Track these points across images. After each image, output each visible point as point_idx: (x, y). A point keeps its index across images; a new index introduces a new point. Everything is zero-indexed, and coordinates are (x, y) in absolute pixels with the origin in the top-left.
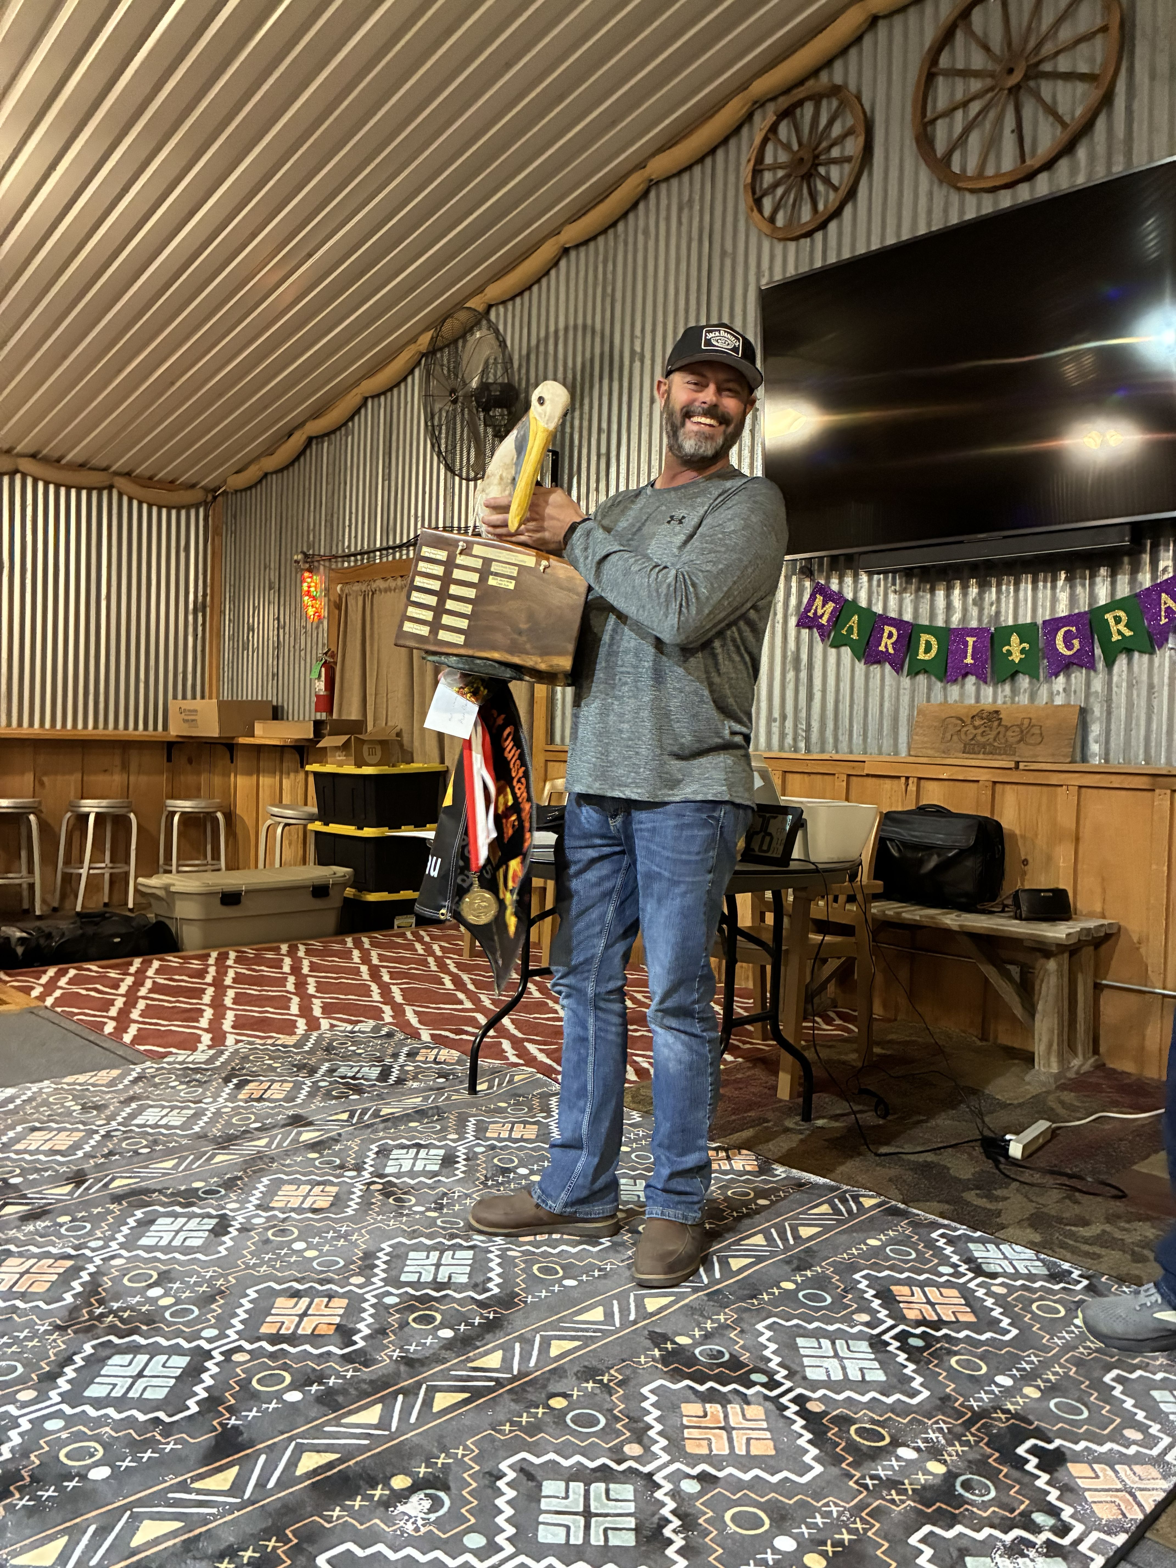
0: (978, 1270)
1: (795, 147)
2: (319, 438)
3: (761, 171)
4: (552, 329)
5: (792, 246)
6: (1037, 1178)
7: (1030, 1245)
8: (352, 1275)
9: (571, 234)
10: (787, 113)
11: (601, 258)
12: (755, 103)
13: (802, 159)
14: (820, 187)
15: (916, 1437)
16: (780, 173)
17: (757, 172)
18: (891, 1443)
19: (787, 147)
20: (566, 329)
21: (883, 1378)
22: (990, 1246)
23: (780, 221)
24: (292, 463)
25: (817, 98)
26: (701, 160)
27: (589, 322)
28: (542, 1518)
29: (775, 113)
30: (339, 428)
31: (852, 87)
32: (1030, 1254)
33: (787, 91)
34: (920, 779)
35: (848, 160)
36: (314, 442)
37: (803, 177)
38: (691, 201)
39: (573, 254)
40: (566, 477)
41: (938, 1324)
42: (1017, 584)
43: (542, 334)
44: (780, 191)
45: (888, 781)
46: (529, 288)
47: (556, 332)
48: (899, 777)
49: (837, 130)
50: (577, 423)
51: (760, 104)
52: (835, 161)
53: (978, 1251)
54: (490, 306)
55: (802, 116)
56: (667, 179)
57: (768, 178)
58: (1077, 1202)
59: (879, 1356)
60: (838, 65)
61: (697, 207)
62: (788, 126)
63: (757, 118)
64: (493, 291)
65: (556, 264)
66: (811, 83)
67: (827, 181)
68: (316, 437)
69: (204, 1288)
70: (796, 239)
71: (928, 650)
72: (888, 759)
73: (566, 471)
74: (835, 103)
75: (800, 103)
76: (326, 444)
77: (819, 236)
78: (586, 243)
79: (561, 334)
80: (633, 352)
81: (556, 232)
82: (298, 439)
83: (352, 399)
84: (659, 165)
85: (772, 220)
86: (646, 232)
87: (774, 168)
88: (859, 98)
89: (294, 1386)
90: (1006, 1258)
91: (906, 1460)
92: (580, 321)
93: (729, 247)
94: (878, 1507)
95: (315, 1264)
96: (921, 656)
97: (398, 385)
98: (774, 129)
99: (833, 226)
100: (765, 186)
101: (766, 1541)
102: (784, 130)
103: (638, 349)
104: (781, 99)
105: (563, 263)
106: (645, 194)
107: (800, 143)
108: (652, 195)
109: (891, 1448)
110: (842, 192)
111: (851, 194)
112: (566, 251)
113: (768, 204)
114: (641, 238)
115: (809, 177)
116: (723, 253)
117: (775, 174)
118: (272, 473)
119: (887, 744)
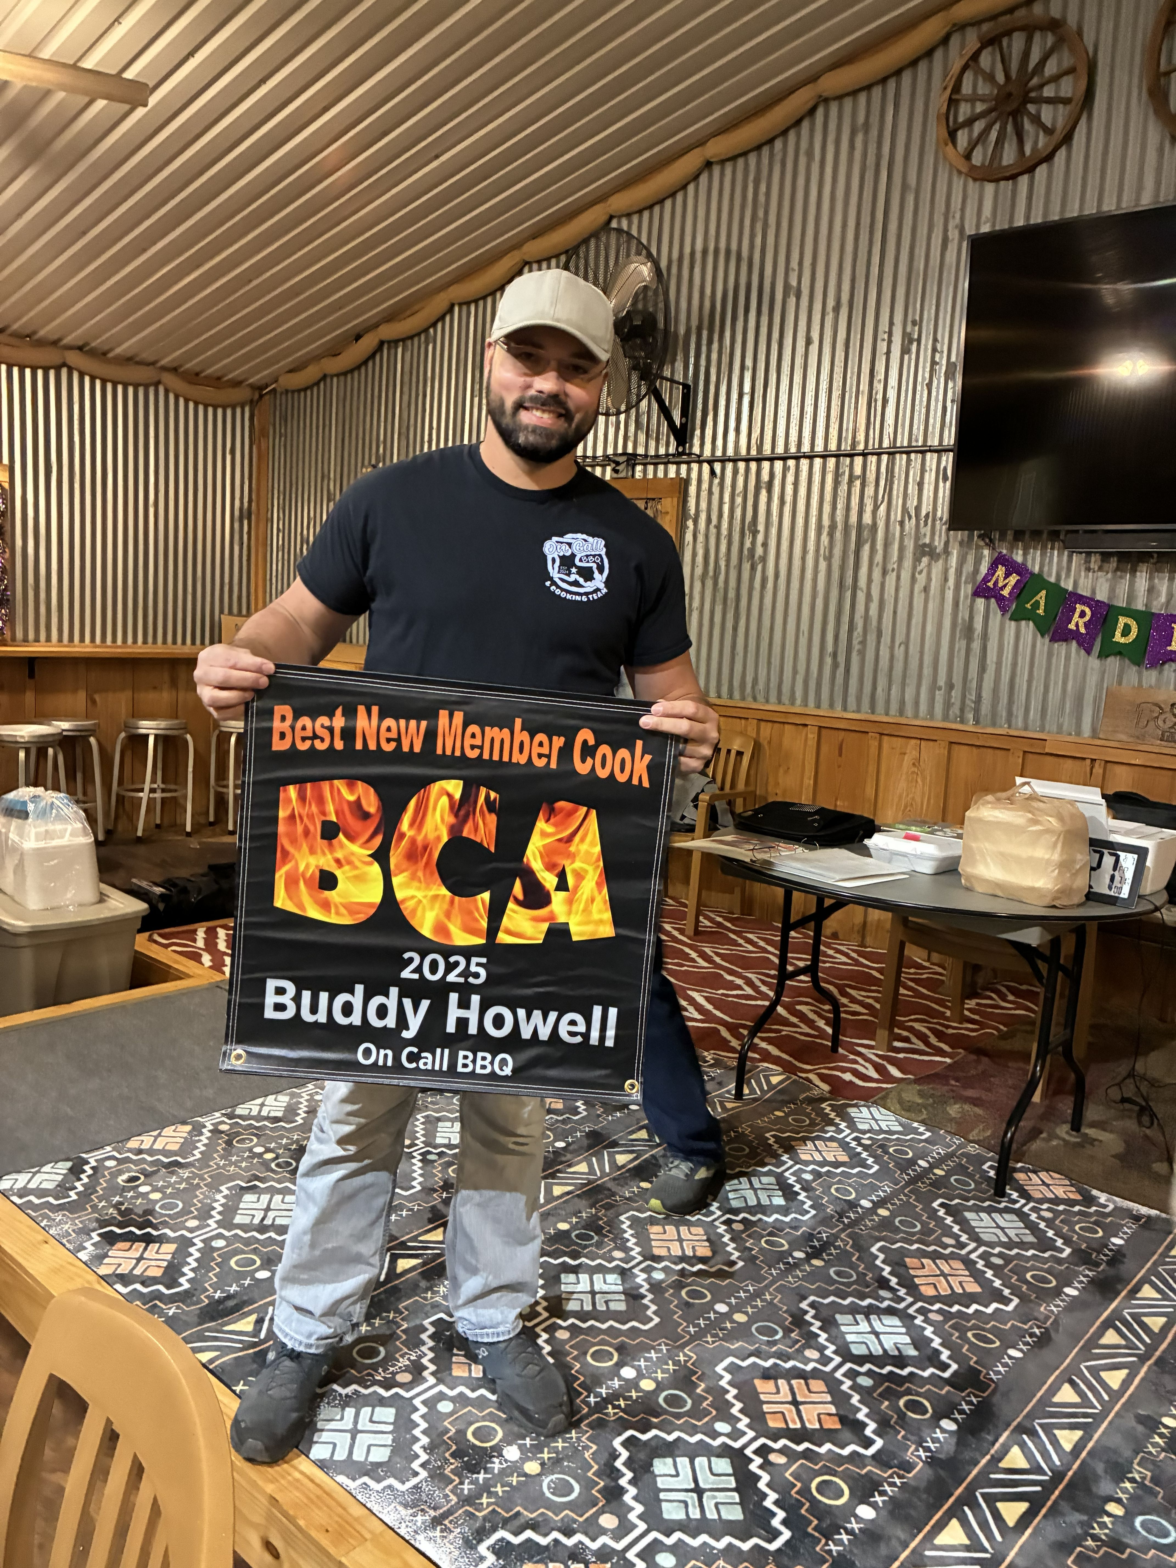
1: (1001, 80)
2: (394, 343)
3: (957, 101)
4: (687, 250)
5: (990, 188)
8: (803, 1348)
9: (715, 148)
10: (991, 41)
11: (751, 177)
12: (954, 25)
13: (1010, 95)
14: (1027, 125)
16: (980, 107)
17: (953, 102)
19: (990, 78)
20: (705, 252)
23: (977, 158)
24: (358, 368)
25: (1030, 30)
26: (882, 81)
27: (734, 247)
29: (980, 39)
30: (418, 334)
31: (1072, 20)
33: (994, 16)
34: (1107, 762)
35: (1066, 101)
36: (386, 346)
37: (1009, 114)
38: (867, 125)
39: (717, 169)
40: (699, 414)
43: (675, 255)
44: (978, 126)
45: (1069, 762)
46: (662, 202)
47: (693, 253)
48: (1084, 759)
49: (1051, 68)
50: (714, 356)
51: (961, 27)
52: (1049, 101)
54: (611, 218)
55: (1010, 46)
56: (840, 98)
57: (964, 111)
61: (874, 133)
62: (993, 54)
63: (955, 41)
64: (620, 202)
65: (695, 179)
66: (1021, 12)
67: (1036, 120)
69: (672, 1368)
70: (997, 181)
71: (1126, 631)
72: (1069, 739)
73: (700, 406)
74: (1050, 39)
75: (1009, 33)
77: (1024, 180)
78: (734, 158)
79: (698, 256)
80: (787, 285)
81: (701, 143)
84: (831, 83)
85: (968, 156)
86: (810, 154)
87: (973, 99)
88: (1080, 32)
89: (858, 1499)
92: (723, 245)
93: (912, 181)
95: (755, 1333)
96: (1118, 638)
98: (975, 57)
99: (1041, 171)
100: (961, 119)
102: (986, 59)
103: (794, 283)
104: (986, 26)
105: (704, 178)
106: (811, 113)
107: (1007, 76)
108: (820, 112)
110: (1058, 135)
111: (1068, 138)
112: (708, 165)
113: (963, 139)
114: (803, 160)
115: (1016, 114)
116: (905, 187)
117: (973, 107)
119: (1067, 723)
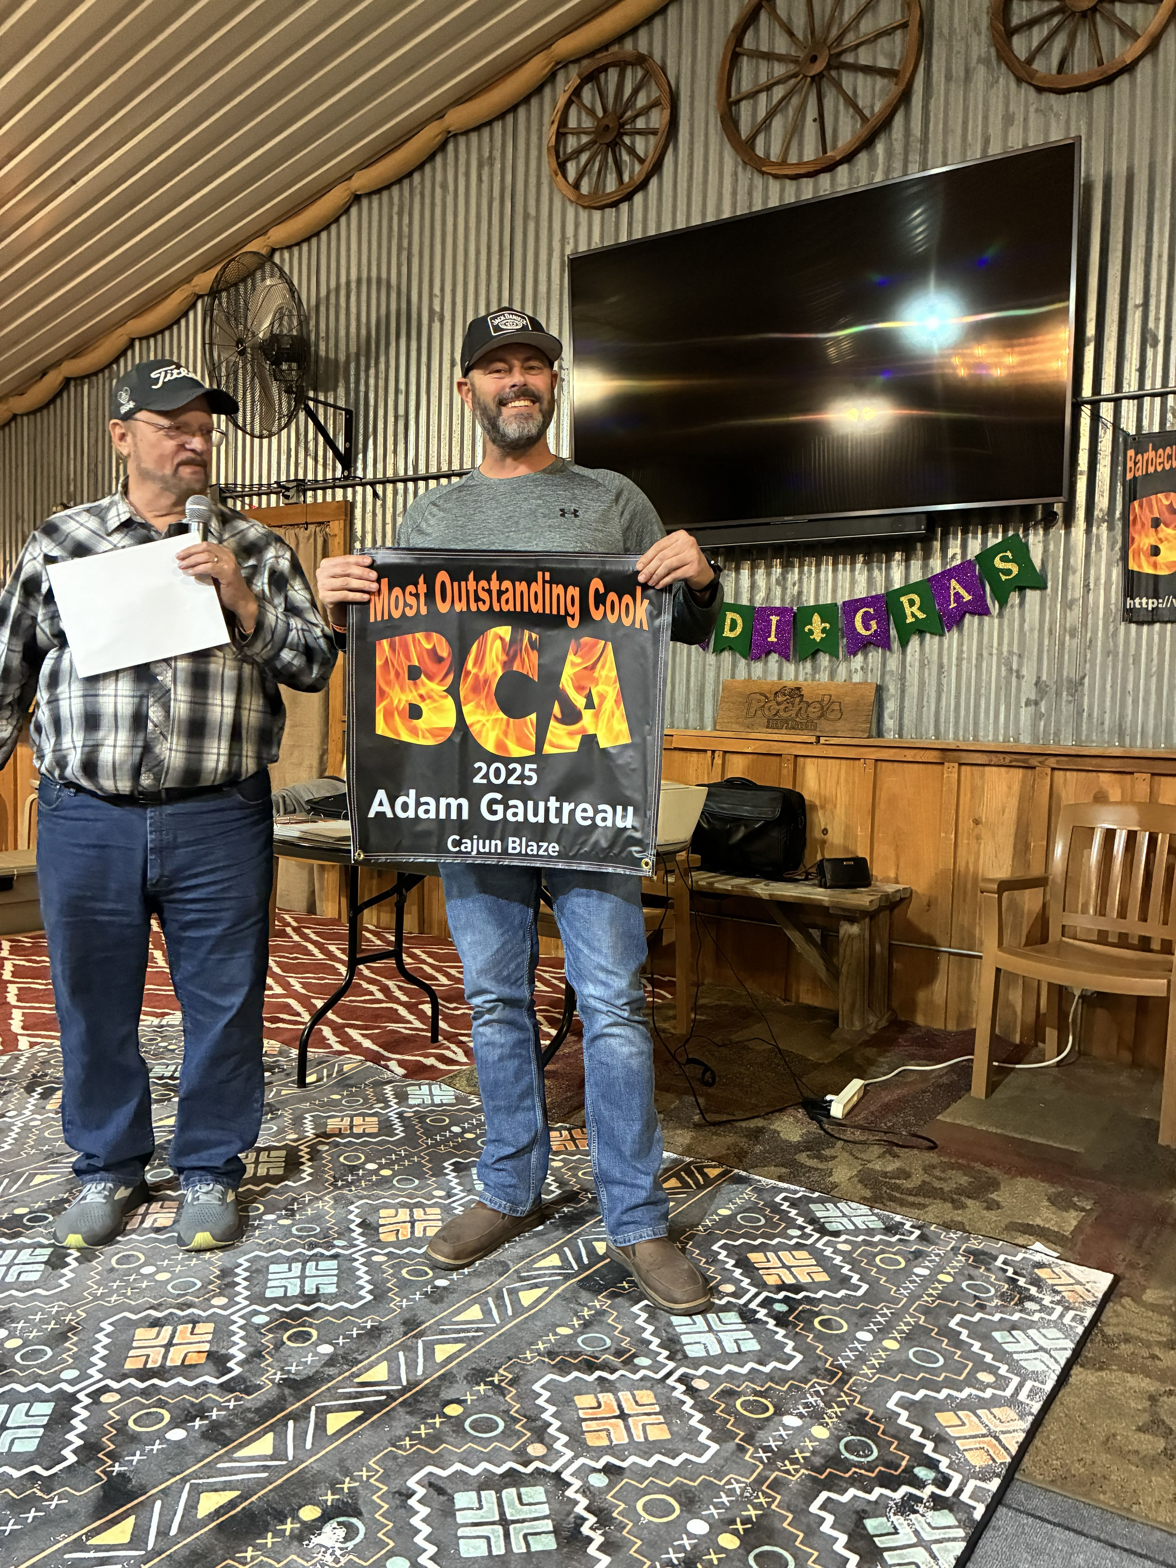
0: (823, 1231)
1: (600, 113)
2: (80, 379)
3: (565, 135)
4: (343, 280)
5: (597, 215)
6: (858, 1135)
7: (863, 1201)
8: (214, 1296)
9: (361, 181)
10: (591, 77)
11: (395, 209)
12: (557, 63)
13: (607, 128)
14: (626, 157)
15: (796, 1403)
16: (585, 139)
17: (561, 135)
18: (775, 1413)
19: (591, 112)
20: (359, 281)
21: (758, 1347)
22: (830, 1206)
23: (585, 188)
24: (47, 406)
25: (622, 65)
26: (502, 116)
27: (384, 275)
28: (460, 1533)
29: (579, 75)
30: (102, 370)
31: (657, 56)
32: (865, 1209)
33: (591, 54)
34: (725, 752)
35: (654, 132)
36: (72, 384)
37: (608, 145)
38: (491, 158)
39: (365, 202)
40: (361, 438)
41: (796, 1288)
42: (818, 565)
43: (333, 284)
44: (584, 157)
45: (695, 754)
46: (317, 234)
47: (348, 283)
48: (705, 751)
49: (641, 101)
50: (372, 381)
51: (564, 64)
52: (640, 132)
53: (819, 1211)
54: (273, 251)
55: (606, 81)
56: (466, 133)
57: (572, 143)
58: (896, 1156)
59: (751, 1326)
60: (643, 34)
61: (497, 166)
62: (592, 89)
63: (560, 78)
64: (278, 234)
65: (347, 211)
66: (615, 48)
67: (632, 151)
68: (75, 379)
69: (52, 1326)
70: (602, 208)
71: (733, 627)
72: (694, 733)
73: (361, 431)
74: (640, 73)
75: (604, 69)
76: (86, 387)
77: (624, 207)
78: (379, 191)
79: (353, 286)
80: (431, 311)
81: (347, 177)
82: (53, 379)
83: (117, 339)
84: (456, 118)
85: (577, 186)
86: (444, 186)
87: (578, 132)
88: (664, 69)
89: (175, 1424)
90: (844, 1215)
91: (793, 1428)
92: (374, 274)
93: (532, 211)
94: (775, 1479)
95: (169, 1287)
96: (727, 633)
97: (170, 327)
98: (577, 92)
99: (638, 198)
100: (569, 150)
101: (679, 1526)
102: (587, 94)
103: (437, 308)
104: (585, 62)
105: (354, 211)
106: (442, 147)
107: (605, 110)
108: (450, 147)
109: (776, 1418)
110: (648, 165)
111: (657, 168)
112: (357, 198)
113: (572, 169)
114: (438, 191)
115: (614, 145)
116: (526, 216)
117: (579, 139)
118: (22, 415)
119: (693, 717)
